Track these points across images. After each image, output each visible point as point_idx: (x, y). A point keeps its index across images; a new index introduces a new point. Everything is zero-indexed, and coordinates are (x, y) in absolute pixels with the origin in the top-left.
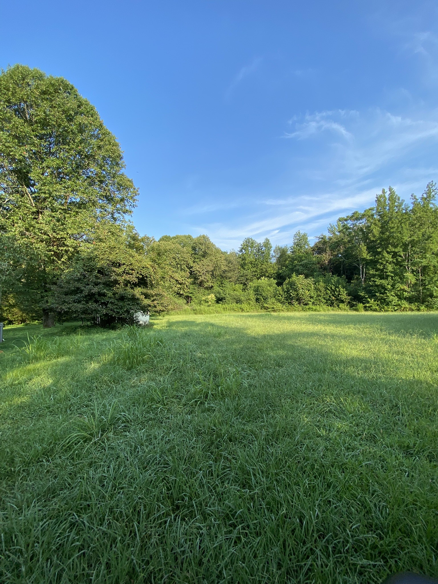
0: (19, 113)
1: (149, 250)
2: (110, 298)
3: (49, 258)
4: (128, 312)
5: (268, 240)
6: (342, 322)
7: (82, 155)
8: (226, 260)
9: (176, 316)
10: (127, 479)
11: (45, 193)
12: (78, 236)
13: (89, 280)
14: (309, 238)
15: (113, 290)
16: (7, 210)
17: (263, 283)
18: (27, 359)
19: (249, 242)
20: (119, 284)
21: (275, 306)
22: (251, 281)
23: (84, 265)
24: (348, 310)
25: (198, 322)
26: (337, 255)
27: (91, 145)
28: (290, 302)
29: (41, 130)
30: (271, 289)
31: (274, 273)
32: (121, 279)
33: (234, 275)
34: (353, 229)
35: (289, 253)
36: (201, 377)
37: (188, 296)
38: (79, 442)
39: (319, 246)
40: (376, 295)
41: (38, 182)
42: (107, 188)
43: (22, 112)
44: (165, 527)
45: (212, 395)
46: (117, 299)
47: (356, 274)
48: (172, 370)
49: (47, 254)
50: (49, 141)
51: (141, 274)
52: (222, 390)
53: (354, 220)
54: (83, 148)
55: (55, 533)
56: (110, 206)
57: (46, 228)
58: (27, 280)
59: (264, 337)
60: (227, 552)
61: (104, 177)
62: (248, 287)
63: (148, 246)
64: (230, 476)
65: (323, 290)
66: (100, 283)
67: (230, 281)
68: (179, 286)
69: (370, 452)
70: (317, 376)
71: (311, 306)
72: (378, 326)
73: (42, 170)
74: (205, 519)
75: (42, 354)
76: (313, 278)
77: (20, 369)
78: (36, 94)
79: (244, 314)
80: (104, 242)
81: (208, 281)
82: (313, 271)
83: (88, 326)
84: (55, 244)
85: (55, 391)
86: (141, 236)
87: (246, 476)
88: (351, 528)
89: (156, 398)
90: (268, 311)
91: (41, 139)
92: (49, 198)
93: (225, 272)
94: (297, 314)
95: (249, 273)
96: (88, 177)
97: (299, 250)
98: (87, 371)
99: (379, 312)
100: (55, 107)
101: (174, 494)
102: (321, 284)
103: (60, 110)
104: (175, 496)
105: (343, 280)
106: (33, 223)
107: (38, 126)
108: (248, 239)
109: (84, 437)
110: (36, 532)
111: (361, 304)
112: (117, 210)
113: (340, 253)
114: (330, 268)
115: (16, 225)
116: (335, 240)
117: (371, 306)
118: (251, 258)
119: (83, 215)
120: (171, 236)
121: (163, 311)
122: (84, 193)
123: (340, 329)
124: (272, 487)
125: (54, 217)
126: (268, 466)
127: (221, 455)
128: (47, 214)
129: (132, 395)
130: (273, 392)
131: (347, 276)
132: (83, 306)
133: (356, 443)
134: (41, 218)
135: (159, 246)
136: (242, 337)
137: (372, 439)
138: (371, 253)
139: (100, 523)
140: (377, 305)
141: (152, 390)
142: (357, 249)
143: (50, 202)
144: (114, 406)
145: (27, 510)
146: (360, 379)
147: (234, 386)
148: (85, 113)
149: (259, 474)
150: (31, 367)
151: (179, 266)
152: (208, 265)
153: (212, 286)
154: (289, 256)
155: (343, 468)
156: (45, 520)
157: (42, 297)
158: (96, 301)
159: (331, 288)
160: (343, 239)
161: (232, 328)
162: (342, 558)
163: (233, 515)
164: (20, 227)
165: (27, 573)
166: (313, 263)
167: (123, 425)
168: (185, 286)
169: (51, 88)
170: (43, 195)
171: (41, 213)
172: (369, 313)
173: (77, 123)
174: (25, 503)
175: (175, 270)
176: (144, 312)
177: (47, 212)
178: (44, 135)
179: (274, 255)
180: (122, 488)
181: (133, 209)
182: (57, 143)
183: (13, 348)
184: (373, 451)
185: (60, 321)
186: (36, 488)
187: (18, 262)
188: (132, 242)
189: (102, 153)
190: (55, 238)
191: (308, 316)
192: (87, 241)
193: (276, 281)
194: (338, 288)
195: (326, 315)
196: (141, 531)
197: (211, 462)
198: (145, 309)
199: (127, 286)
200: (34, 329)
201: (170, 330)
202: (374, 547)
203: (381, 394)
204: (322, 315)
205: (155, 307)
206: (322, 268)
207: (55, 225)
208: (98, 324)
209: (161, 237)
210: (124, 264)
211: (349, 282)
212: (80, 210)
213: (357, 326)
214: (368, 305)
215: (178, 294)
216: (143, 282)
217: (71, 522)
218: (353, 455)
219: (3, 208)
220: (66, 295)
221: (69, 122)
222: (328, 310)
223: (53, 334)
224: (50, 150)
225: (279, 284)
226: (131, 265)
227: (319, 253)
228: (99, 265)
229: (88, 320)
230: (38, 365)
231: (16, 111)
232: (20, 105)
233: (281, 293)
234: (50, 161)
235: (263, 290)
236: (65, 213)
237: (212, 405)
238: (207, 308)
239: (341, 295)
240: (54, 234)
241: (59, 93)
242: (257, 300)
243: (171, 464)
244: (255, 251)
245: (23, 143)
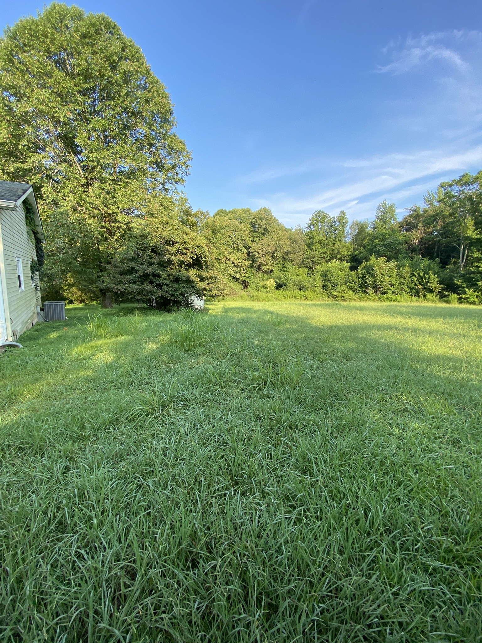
0: (60, 66)
1: (203, 227)
2: (165, 279)
3: (102, 236)
4: (182, 294)
5: (344, 214)
6: (428, 315)
7: (129, 112)
8: (290, 238)
9: (232, 303)
10: (188, 452)
11: (93, 161)
12: (129, 211)
13: (143, 260)
14: (397, 211)
15: (167, 271)
16: (57, 182)
17: (333, 267)
18: (89, 337)
19: (319, 216)
20: (173, 264)
21: (345, 295)
22: (319, 264)
23: (137, 243)
24: (437, 302)
25: (255, 309)
26: (431, 233)
27: (137, 98)
28: (365, 290)
29: (84, 83)
30: (343, 275)
31: (347, 255)
32: (175, 259)
33: (298, 257)
34: (458, 197)
35: (369, 229)
36: (260, 364)
37: (245, 281)
38: (141, 415)
39: (409, 221)
40: (477, 285)
41: (85, 148)
42: (157, 153)
43: (63, 63)
44: (225, 499)
45: (272, 382)
46: (171, 281)
47: (453, 257)
48: (229, 355)
49: (100, 231)
50: (93, 97)
51: (195, 254)
52: (281, 378)
53: (462, 185)
54: (130, 103)
55: (123, 493)
56: (161, 175)
57: (97, 202)
58: (83, 259)
59: (331, 328)
60: (286, 530)
61: (154, 139)
62: (315, 272)
63: (202, 222)
64: (290, 462)
65: (407, 276)
66: (154, 263)
67: (294, 265)
68: (236, 269)
69: (451, 457)
70: (393, 372)
71: (390, 295)
72: (476, 322)
73: (88, 134)
74: (264, 497)
75: (103, 333)
76: (397, 261)
77: (84, 345)
78: (76, 39)
79: (308, 302)
80: (156, 217)
81: (267, 264)
82: (398, 252)
83: (144, 307)
84: (107, 220)
85: (117, 368)
86: (194, 211)
87: (307, 463)
88: (423, 528)
89: (213, 381)
90: (337, 300)
91: (84, 95)
92: (97, 167)
93: (287, 253)
94: (372, 304)
95: (316, 254)
96: (136, 140)
97: (382, 226)
98: (146, 350)
99: (478, 305)
100: (97, 53)
101: (233, 471)
102: (407, 268)
103: (102, 55)
104: (234, 472)
105: (435, 265)
106: (84, 196)
107: (80, 80)
108: (319, 212)
109: (146, 411)
110: (106, 490)
111: (456, 295)
112: (169, 179)
113: (436, 231)
114: (421, 250)
115: (67, 199)
116: (431, 213)
117: (468, 298)
118: (321, 237)
119: (134, 186)
120: (228, 210)
121: (219, 296)
122: (132, 159)
123: (425, 323)
124: (335, 477)
125: (103, 189)
126: (331, 457)
127: (281, 441)
128: (97, 186)
129: (190, 375)
130: (338, 385)
131: (441, 260)
132: (138, 287)
133: (434, 445)
134: (91, 191)
135: (214, 222)
136: (304, 327)
137: (456, 443)
138: (479, 230)
139: (163, 487)
140: (477, 297)
141: (210, 372)
142: (460, 225)
143: (99, 172)
144: (174, 385)
145: (97, 470)
146: (445, 379)
147: (295, 376)
148: (130, 57)
149: (321, 464)
150: (93, 343)
151: (235, 246)
152: (269, 245)
153: (272, 270)
154: (369, 234)
155: (417, 469)
156: (114, 480)
157: (99, 277)
158: (151, 283)
159: (419, 274)
160: (442, 212)
161: (293, 317)
162: (410, 556)
163: (293, 498)
164: (71, 201)
165: (98, 525)
166: (399, 243)
167: (182, 403)
168: (242, 269)
169: (92, 29)
170: (91, 164)
171: (91, 185)
172: (465, 306)
173: (121, 71)
174: (96, 464)
175: (230, 250)
176: (199, 296)
177: (96, 184)
178: (88, 89)
179: (350, 232)
180: (184, 460)
181: (186, 178)
182: (102, 99)
183: (75, 325)
184: (455, 455)
185: (117, 302)
186: (105, 452)
187: (73, 239)
188: (185, 218)
189: (151, 108)
190: (107, 213)
191: (385, 307)
192: (139, 216)
193: (349, 265)
194: (428, 274)
195: (408, 306)
196: (202, 499)
197: (271, 446)
198: (200, 293)
199: (181, 267)
200: (93, 309)
201: (226, 316)
202: (448, 551)
203: (471, 397)
204: (404, 306)
205: (210, 290)
206: (409, 249)
207: (105, 198)
208: (154, 306)
209: (216, 211)
210: (177, 242)
211: (443, 267)
212: (130, 181)
213: (448, 320)
214: (464, 296)
215: (234, 278)
216: (197, 263)
217: (137, 484)
218: (430, 458)
219: (53, 180)
220: (121, 275)
221: (112, 71)
222: (411, 301)
223: (111, 315)
224: (95, 108)
225: (352, 268)
226: (185, 243)
227: (408, 230)
228: (152, 243)
229: (144, 302)
230: (100, 342)
231: (56, 62)
232: (60, 54)
233: (355, 279)
234: (96, 122)
235: (332, 275)
236: (115, 184)
237: (271, 392)
238: (265, 295)
239: (430, 283)
240: (105, 209)
241: (100, 34)
242: (324, 287)
243: (230, 444)
244: (326, 227)
245: (66, 102)
